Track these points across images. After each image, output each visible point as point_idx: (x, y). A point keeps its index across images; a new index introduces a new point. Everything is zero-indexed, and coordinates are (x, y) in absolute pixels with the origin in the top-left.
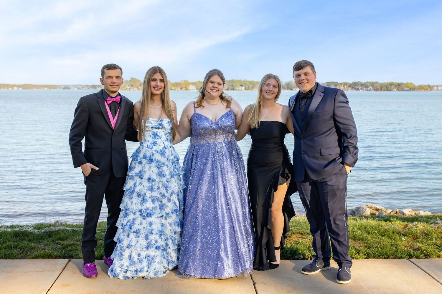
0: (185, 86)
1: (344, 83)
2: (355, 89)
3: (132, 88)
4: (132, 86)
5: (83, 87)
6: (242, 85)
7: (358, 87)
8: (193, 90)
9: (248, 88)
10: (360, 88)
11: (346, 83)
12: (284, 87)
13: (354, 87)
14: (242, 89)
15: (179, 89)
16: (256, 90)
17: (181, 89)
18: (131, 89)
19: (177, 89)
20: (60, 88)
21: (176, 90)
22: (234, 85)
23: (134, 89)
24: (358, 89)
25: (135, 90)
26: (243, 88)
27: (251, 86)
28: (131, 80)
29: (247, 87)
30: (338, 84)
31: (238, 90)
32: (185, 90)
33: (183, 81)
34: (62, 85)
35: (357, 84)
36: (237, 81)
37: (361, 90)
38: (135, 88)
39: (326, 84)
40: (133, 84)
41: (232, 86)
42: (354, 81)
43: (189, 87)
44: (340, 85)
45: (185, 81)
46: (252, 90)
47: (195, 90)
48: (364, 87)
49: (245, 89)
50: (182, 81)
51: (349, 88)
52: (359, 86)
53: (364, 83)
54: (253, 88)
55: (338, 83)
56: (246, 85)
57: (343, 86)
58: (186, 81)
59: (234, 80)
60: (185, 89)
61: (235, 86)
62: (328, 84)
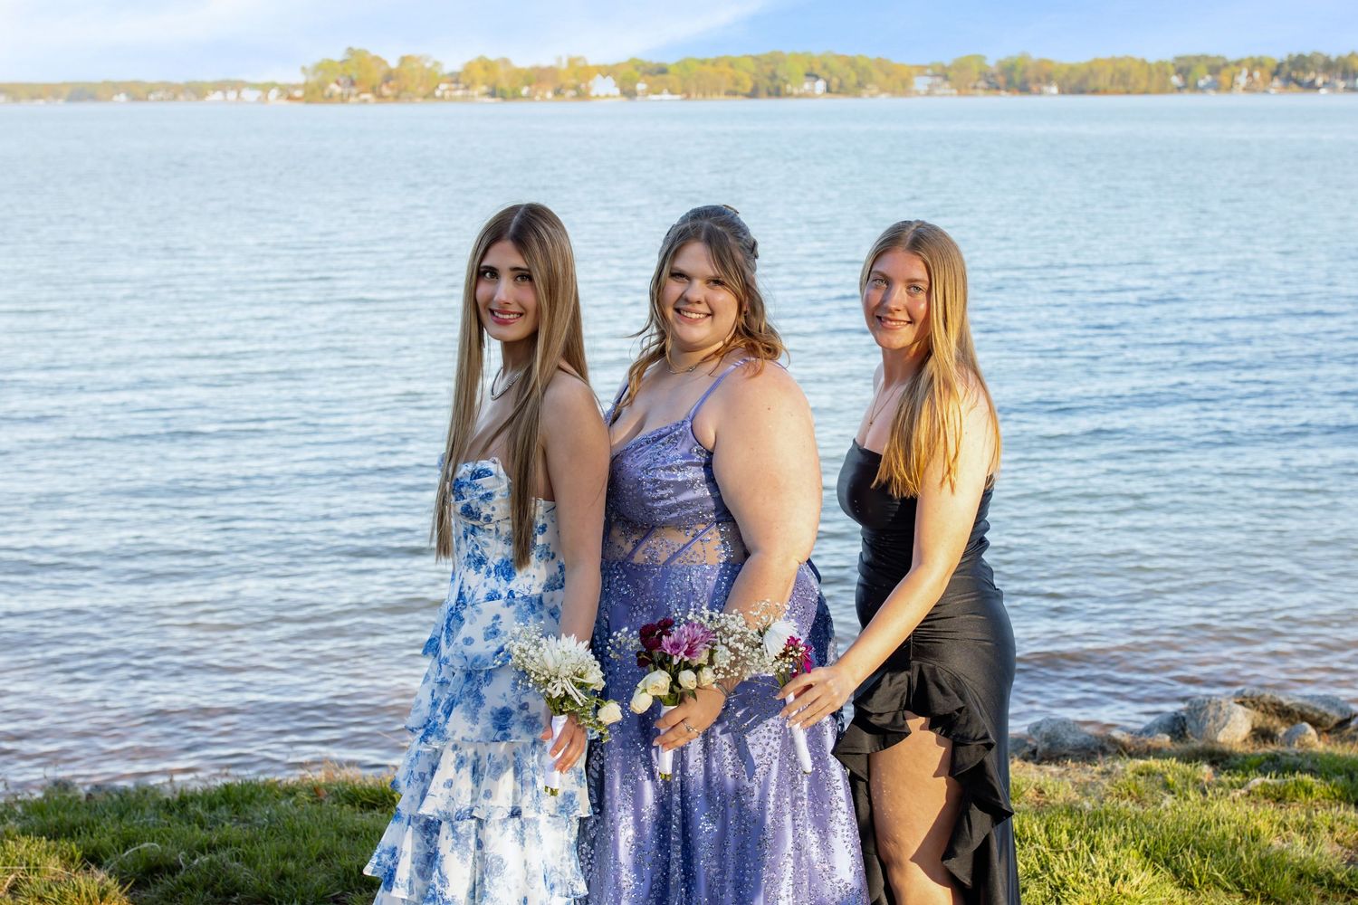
0: (574, 81)
1: (1251, 58)
2: (1299, 83)
3: (354, 91)
4: (353, 83)
5: (150, 92)
6: (812, 76)
7: (1312, 75)
8: (607, 96)
9: (841, 86)
10: (1319, 81)
11: (1261, 58)
12: (992, 80)
13: (1294, 74)
14: (813, 90)
15: (549, 95)
16: (872, 96)
17: (558, 93)
18: (349, 96)
19: (540, 93)
20: (57, 96)
21: (537, 98)
22: (780, 73)
23: (364, 96)
24: (1311, 86)
25: (365, 101)
26: (820, 86)
27: (853, 79)
28: (348, 57)
29: (835, 81)
30: (1226, 65)
31: (799, 96)
32: (573, 97)
33: (564, 64)
34: (64, 84)
35: (1308, 65)
36: (796, 57)
37: (1323, 91)
38: (365, 92)
39: (1173, 65)
40: (355, 77)
41: (773, 77)
42: (1295, 53)
43: (591, 83)
44: (1236, 69)
45: (572, 62)
46: (858, 95)
47: (614, 97)
48: (1339, 74)
49: (828, 90)
50: (559, 60)
51: (1272, 80)
52: (1316, 72)
53: (1339, 58)
54: (860, 85)
55: (1223, 58)
56: (831, 72)
57: (1245, 72)
58: (580, 59)
59: (781, 53)
60: (573, 93)
61: (786, 77)
62: (1183, 64)
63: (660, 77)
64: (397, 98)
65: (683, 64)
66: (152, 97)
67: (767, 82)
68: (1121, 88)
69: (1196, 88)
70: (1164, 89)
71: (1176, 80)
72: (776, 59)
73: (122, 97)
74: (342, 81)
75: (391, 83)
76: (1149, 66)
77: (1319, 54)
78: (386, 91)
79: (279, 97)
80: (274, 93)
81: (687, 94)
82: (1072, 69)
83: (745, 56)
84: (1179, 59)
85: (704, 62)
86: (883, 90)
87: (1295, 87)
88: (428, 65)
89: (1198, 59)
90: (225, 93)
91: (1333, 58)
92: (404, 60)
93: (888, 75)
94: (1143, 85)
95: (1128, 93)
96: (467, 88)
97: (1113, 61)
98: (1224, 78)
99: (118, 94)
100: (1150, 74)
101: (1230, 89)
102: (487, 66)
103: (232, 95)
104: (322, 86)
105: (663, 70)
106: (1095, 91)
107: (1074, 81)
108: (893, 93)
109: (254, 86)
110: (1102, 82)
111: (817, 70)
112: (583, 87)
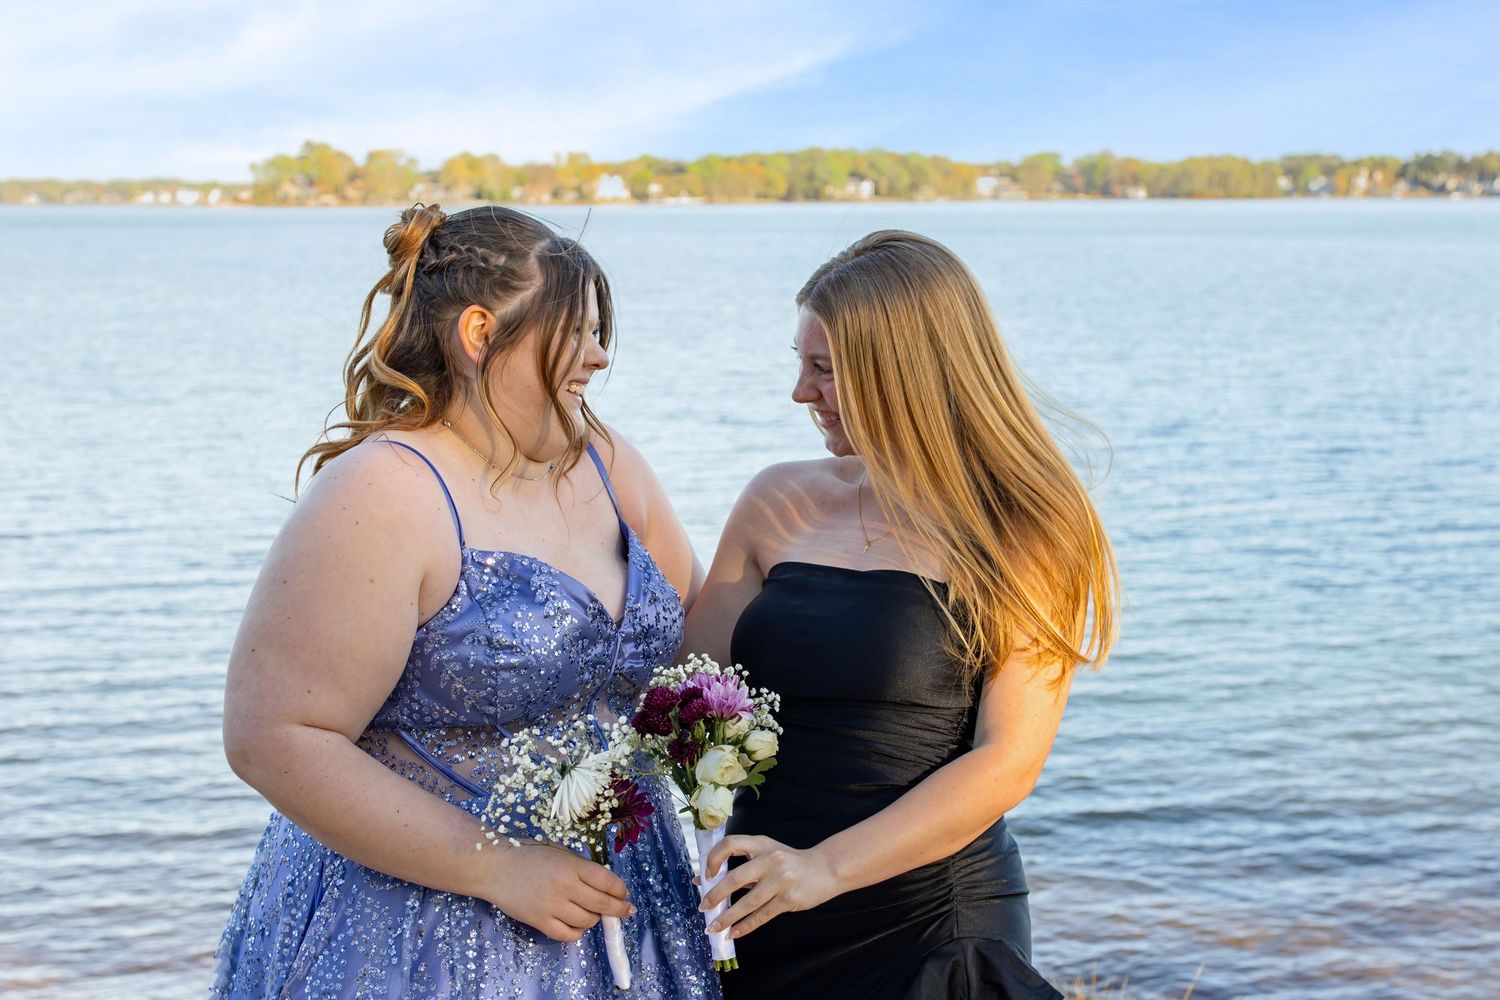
0: (575, 182)
1: (1371, 158)
2: (1427, 186)
3: (313, 191)
4: (311, 183)
5: (67, 193)
6: (857, 176)
7: (1443, 178)
8: (615, 199)
9: (891, 188)
10: (1452, 184)
11: (1382, 157)
12: (1068, 182)
13: (1424, 176)
14: (859, 193)
15: (546, 197)
17: (556, 194)
18: (307, 197)
19: (535, 195)
21: (531, 201)
22: (820, 172)
23: (324, 198)
24: (1442, 190)
25: (326, 205)
26: (866, 187)
27: (905, 179)
28: (305, 152)
29: (884, 185)
30: (1343, 165)
31: (842, 200)
32: (576, 200)
33: (564, 159)
35: (1438, 166)
36: (838, 154)
37: (1456, 196)
38: (326, 192)
39: (1281, 165)
40: (315, 175)
41: (811, 177)
42: (1423, 154)
43: (595, 184)
44: (1354, 170)
45: (573, 158)
46: (911, 199)
47: (624, 200)
48: (1474, 176)
49: (877, 193)
50: (557, 156)
51: (1397, 182)
52: (1447, 174)
53: (1474, 159)
54: (914, 187)
55: (1338, 158)
56: (880, 172)
57: (1365, 173)
58: (582, 155)
59: (820, 149)
60: (573, 195)
61: (826, 178)
62: (1292, 163)
63: (679, 177)
64: (364, 200)
65: (706, 163)
66: (68, 198)
67: (804, 184)
68: (1221, 191)
69: (1306, 192)
70: (1270, 192)
71: (1284, 183)
72: (814, 156)
73: (33, 199)
74: (299, 180)
75: (359, 183)
76: (1253, 166)
77: (1451, 154)
78: (351, 192)
79: (221, 200)
80: (215, 196)
81: (709, 197)
82: (1163, 169)
83: (778, 155)
84: (1288, 158)
85: (728, 160)
86: (941, 192)
87: (1422, 191)
88: (402, 162)
89: (1310, 159)
90: (157, 194)
91: (1467, 158)
92: (372, 156)
93: (947, 174)
94: (1247, 188)
95: (1229, 196)
96: (448, 188)
97: (1211, 160)
98: (1340, 179)
99: (29, 195)
100: (1254, 176)
101: (1347, 192)
102: (471, 163)
103: (165, 197)
104: (274, 186)
105: (680, 169)
106: (1190, 195)
107: (1165, 182)
108: (953, 196)
109: (191, 187)
110: (1199, 183)
111: (863, 168)
112: (585, 189)
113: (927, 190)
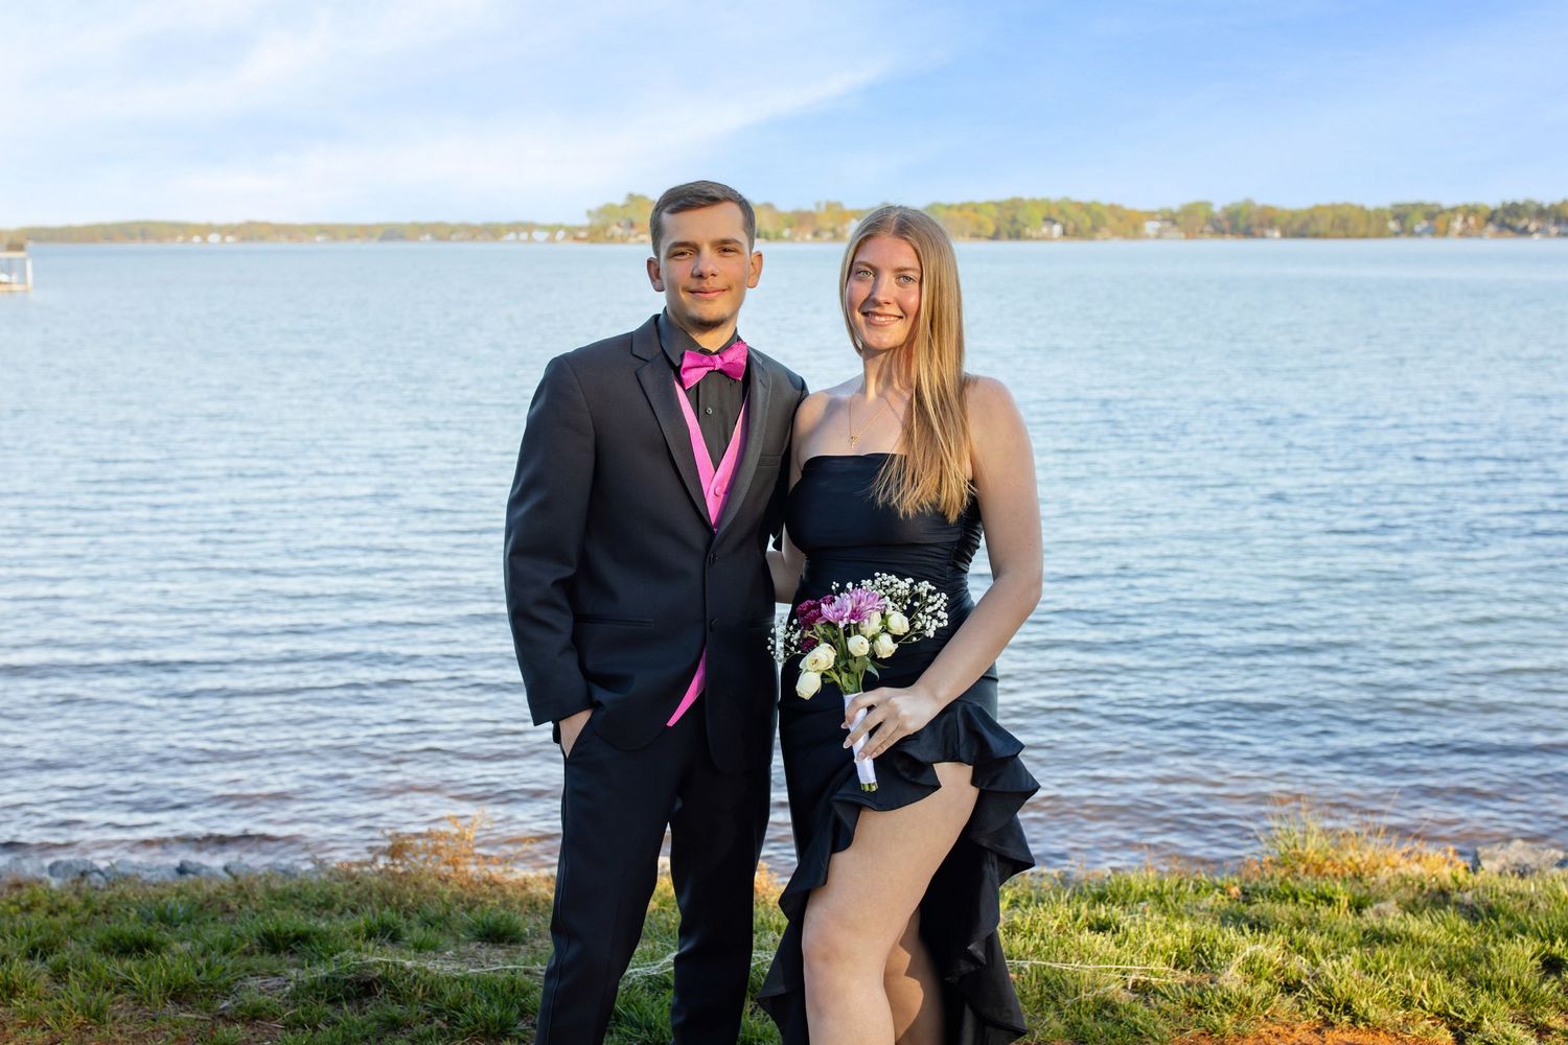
0: (830, 225)
1: (1466, 206)
2: (1512, 228)
3: (633, 232)
4: (632, 225)
5: (452, 232)
6: (1049, 220)
7: (1525, 222)
9: (1076, 230)
10: (1532, 227)
11: (1475, 205)
12: (1217, 225)
13: (1508, 220)
14: (1051, 234)
15: (809, 236)
16: (1105, 239)
17: (816, 234)
18: (629, 236)
19: (801, 234)
20: (371, 236)
21: (798, 239)
22: (1020, 217)
24: (1525, 232)
25: (642, 242)
26: (1057, 229)
27: (1088, 222)
29: (1071, 225)
30: (1442, 212)
31: (1038, 239)
32: (830, 239)
33: (823, 207)
34: (378, 226)
35: (1521, 213)
36: (1035, 203)
37: (1536, 236)
39: (1391, 212)
40: (634, 220)
41: (1014, 221)
42: (1509, 200)
43: (846, 226)
44: (1451, 216)
45: (830, 206)
46: (1092, 238)
48: (1552, 220)
49: (1065, 233)
50: (818, 205)
51: (1487, 225)
52: (1529, 219)
53: (1552, 206)
54: (1094, 229)
55: (1439, 206)
56: (1067, 218)
57: (1460, 218)
58: (836, 204)
59: (1021, 200)
60: (830, 235)
61: (1026, 222)
62: (1400, 210)
66: (454, 237)
67: (1008, 226)
68: (1341, 232)
69: (1412, 233)
70: (1382, 234)
71: (1393, 225)
72: (1016, 204)
73: (428, 237)
74: (623, 223)
76: (1368, 212)
77: (1532, 202)
79: (565, 238)
80: (560, 234)
82: (1294, 214)
83: (988, 203)
84: (1397, 206)
85: (949, 207)
86: (1115, 233)
87: (1509, 232)
89: (1415, 206)
90: (518, 233)
91: (1546, 205)
93: (1120, 219)
94: (1362, 229)
95: (1347, 237)
97: (1333, 207)
98: (1440, 223)
99: (424, 234)
100: (1369, 222)
101: (1445, 233)
103: (524, 236)
104: (605, 228)
106: (1316, 236)
107: (1296, 226)
108: (1125, 236)
109: (543, 228)
110: (1323, 226)
111: (1055, 215)
112: (839, 229)
113: (1105, 231)
